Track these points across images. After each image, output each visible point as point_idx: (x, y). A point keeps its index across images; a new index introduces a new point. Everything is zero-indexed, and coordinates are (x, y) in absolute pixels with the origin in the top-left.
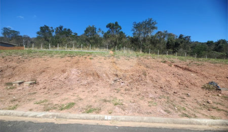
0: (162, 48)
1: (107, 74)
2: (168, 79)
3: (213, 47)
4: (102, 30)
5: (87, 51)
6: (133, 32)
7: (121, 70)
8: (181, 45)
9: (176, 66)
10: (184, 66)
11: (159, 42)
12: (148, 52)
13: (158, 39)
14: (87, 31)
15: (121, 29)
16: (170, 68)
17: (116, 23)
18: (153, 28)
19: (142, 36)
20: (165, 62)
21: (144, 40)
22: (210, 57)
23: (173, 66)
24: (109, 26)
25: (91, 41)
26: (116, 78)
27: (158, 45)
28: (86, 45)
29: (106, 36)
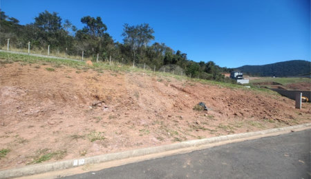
0: (159, 63)
1: (80, 96)
2: (163, 101)
3: (204, 68)
4: (72, 24)
5: (41, 56)
6: (123, 37)
7: (104, 90)
8: (178, 62)
9: (172, 86)
10: (180, 86)
11: (156, 56)
12: (143, 68)
13: (155, 52)
15: (106, 29)
16: (167, 88)
17: (99, 20)
18: (150, 37)
19: (136, 44)
20: (161, 81)
21: (138, 51)
22: (201, 77)
23: (169, 85)
24: (86, 20)
25: (50, 39)
26: (95, 101)
27: (154, 59)
28: (39, 45)
29: (81, 36)
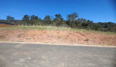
0: (80, 26)
3: (104, 26)
5: (46, 27)
6: (67, 19)
7: (60, 35)
8: (88, 25)
11: (79, 23)
12: (73, 28)
14: (46, 18)
15: (61, 17)
16: (78, 35)
17: (59, 14)
18: (76, 17)
19: (71, 20)
21: (72, 22)
22: (101, 30)
24: (56, 15)
25: (48, 22)
27: (78, 25)
28: (45, 25)
29: (55, 20)
